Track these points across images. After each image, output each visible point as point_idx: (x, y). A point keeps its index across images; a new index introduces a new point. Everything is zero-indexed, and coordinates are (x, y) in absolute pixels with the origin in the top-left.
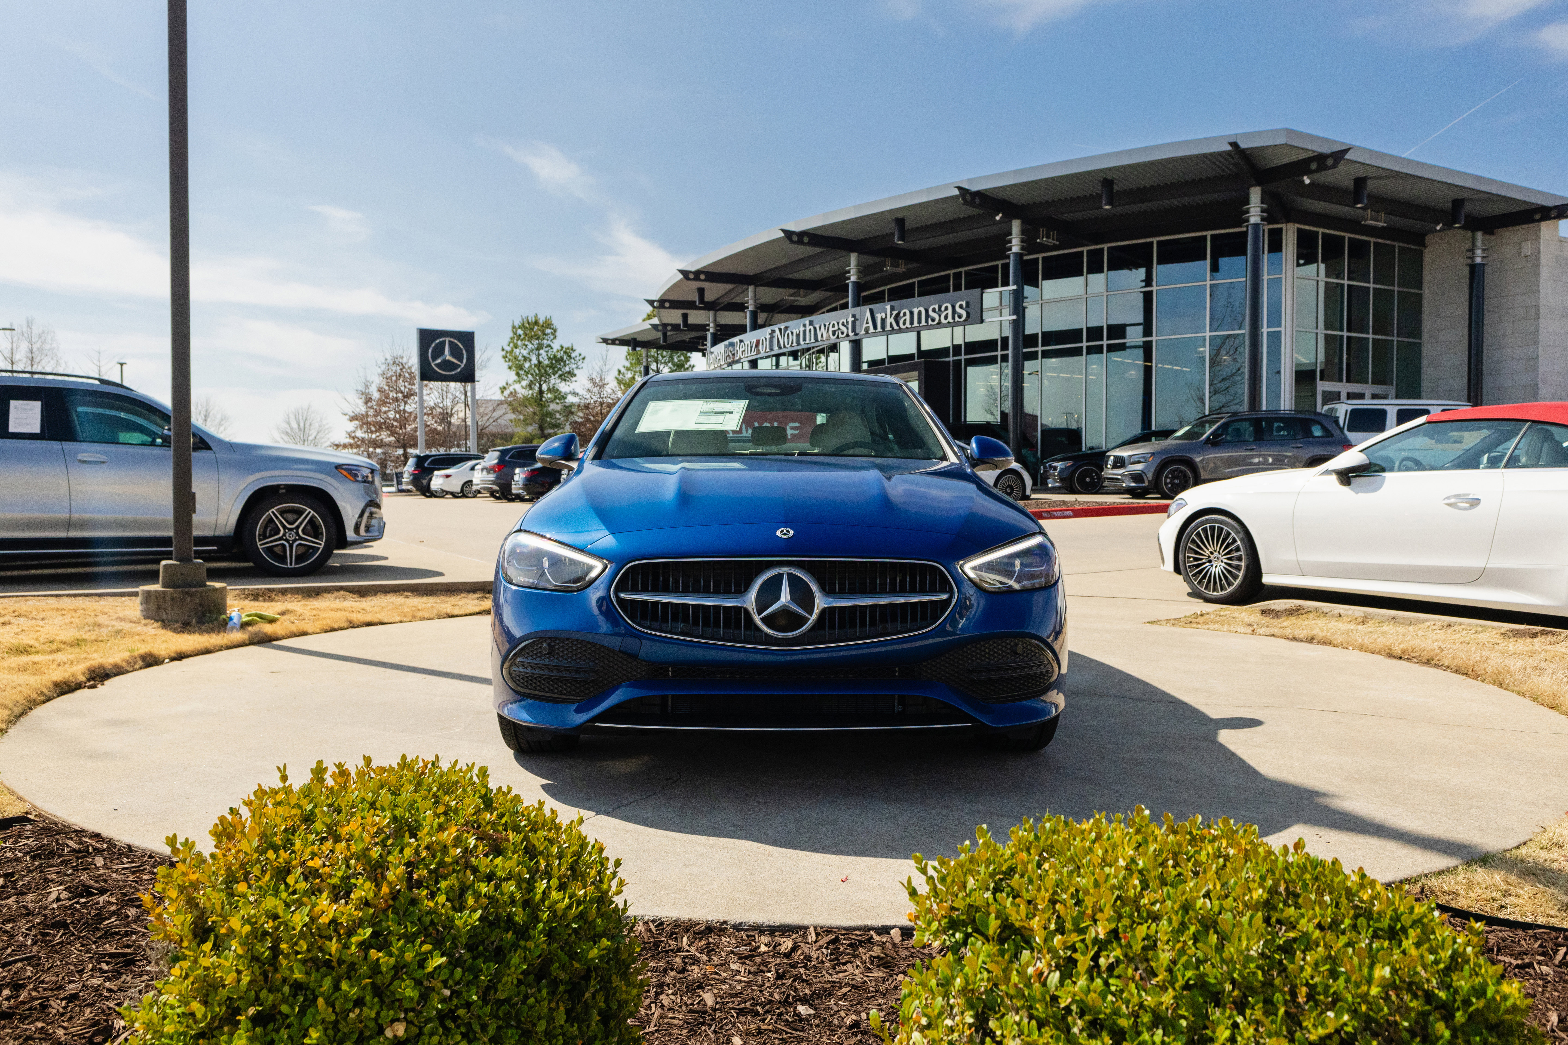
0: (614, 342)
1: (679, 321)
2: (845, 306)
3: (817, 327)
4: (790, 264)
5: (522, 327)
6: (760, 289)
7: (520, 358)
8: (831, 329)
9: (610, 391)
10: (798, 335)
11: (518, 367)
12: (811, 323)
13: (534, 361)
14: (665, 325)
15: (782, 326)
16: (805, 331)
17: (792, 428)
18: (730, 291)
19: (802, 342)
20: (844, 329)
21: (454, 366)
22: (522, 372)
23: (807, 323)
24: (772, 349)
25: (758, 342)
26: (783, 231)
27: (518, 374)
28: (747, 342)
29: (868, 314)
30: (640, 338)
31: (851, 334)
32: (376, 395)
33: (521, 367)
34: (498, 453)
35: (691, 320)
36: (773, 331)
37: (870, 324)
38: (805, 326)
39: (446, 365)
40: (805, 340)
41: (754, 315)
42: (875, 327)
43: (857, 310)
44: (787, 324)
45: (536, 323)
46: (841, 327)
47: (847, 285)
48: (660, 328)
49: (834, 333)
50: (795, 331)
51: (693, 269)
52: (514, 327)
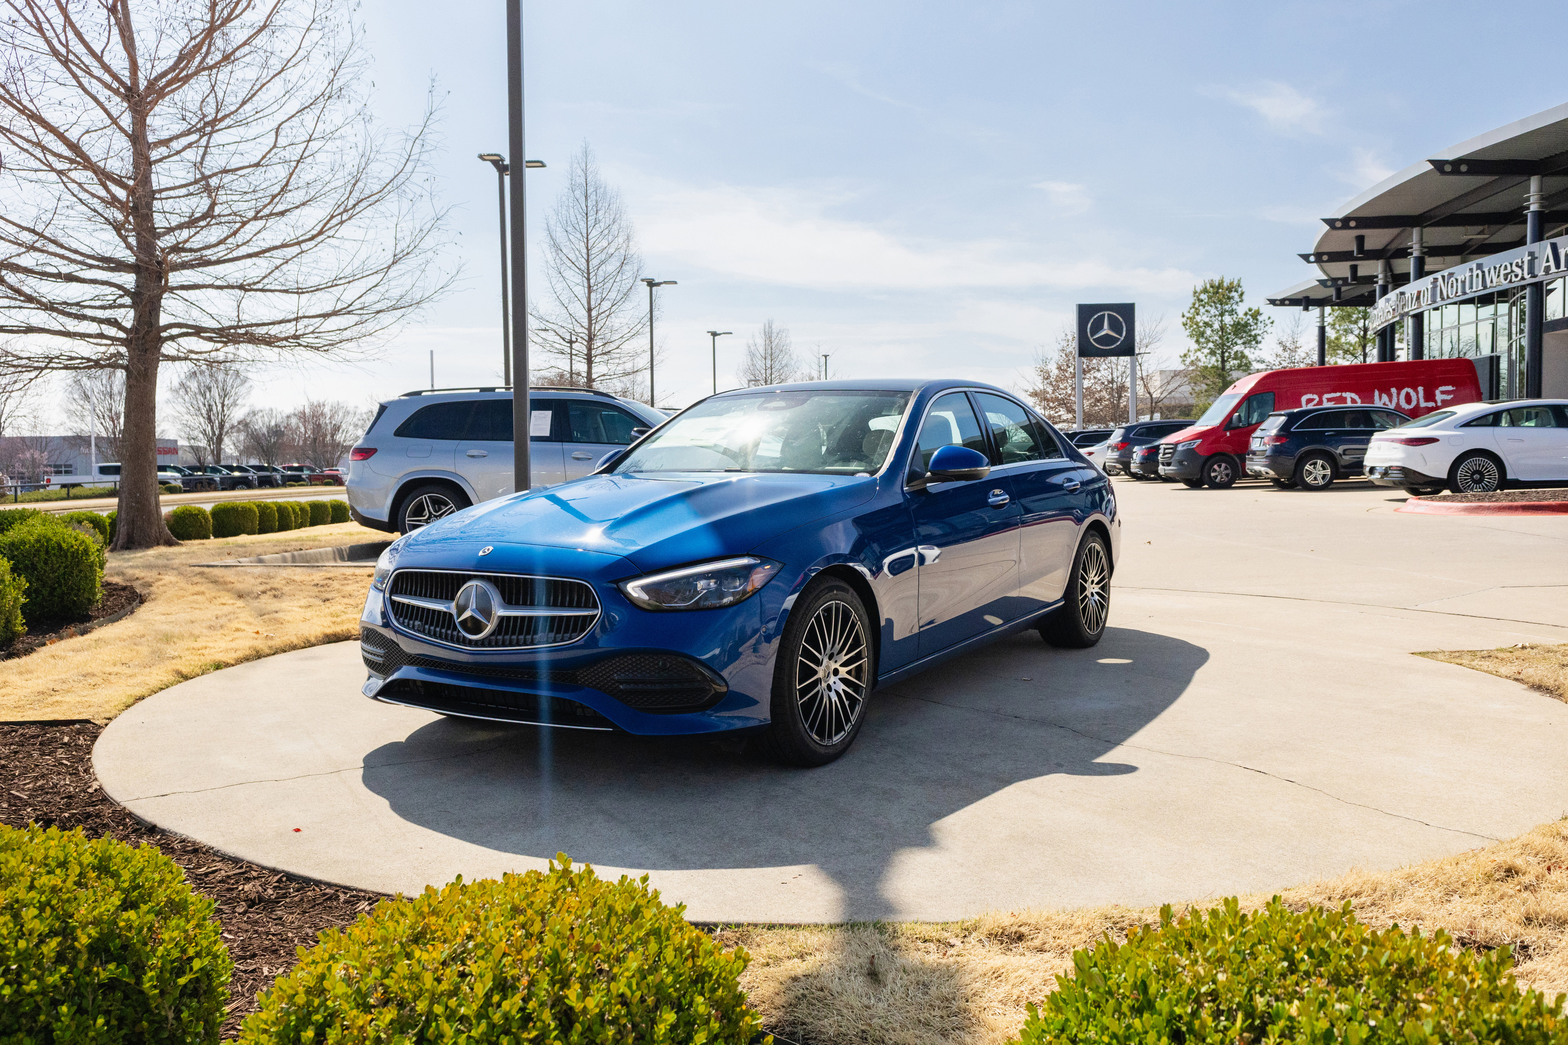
0: (1282, 302)
1: (1347, 274)
2: (1521, 242)
3: (1486, 270)
4: (1457, 199)
5: (1205, 291)
6: (1427, 230)
7: (1201, 324)
8: (1503, 272)
9: (1303, 355)
10: (1463, 282)
11: (1199, 335)
12: (1479, 266)
13: (1216, 326)
14: (1334, 280)
15: (1446, 273)
16: (1472, 276)
17: (1443, 393)
18: (1398, 235)
19: (1468, 291)
20: (1518, 271)
21: (1114, 340)
22: (1202, 340)
23: (1474, 266)
24: (1434, 301)
25: (1419, 292)
26: (1432, 162)
27: (1197, 341)
28: (1407, 295)
29: (1549, 251)
30: (1313, 296)
31: (1526, 276)
32: (1055, 372)
33: (1202, 334)
34: (1122, 431)
35: (1361, 273)
36: (1436, 280)
37: (1552, 263)
38: (1471, 270)
39: (1107, 340)
40: (1471, 288)
41: (1420, 262)
42: (1558, 266)
43: (1535, 247)
44: (1451, 270)
45: (1220, 286)
46: (1515, 268)
47: (1526, 215)
48: (1329, 283)
49: (1506, 276)
50: (1460, 278)
51: (1340, 216)
52: (1195, 292)
